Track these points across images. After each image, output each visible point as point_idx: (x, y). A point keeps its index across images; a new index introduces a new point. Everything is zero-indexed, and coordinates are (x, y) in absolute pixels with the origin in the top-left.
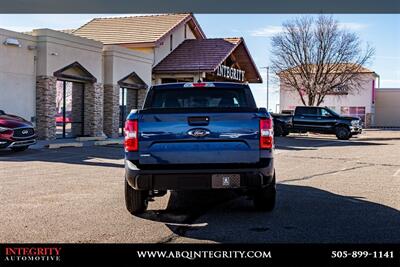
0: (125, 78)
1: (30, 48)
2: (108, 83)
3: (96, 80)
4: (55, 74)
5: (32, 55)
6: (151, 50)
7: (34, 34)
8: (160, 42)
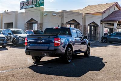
0: (90, 24)
1: (60, 16)
2: (85, 25)
3: (80, 24)
4: (67, 23)
5: (60, 18)
6: (101, 15)
7: (61, 12)
8: (104, 12)
